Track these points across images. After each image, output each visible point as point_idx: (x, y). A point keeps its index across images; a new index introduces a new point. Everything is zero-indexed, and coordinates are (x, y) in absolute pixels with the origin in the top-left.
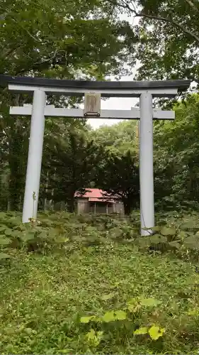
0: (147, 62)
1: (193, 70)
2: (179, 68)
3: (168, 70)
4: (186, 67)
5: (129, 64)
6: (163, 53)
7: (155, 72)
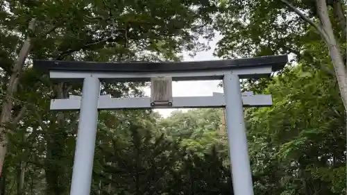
0: (228, 33)
1: (288, 39)
2: (270, 39)
3: (257, 42)
4: (279, 36)
5: (206, 37)
6: (248, 22)
7: (240, 44)
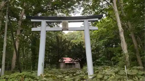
0: (85, 8)
1: (104, 10)
2: (98, 10)
3: (94, 10)
4: (101, 9)
5: (79, 9)
6: (91, 4)
7: (89, 11)
